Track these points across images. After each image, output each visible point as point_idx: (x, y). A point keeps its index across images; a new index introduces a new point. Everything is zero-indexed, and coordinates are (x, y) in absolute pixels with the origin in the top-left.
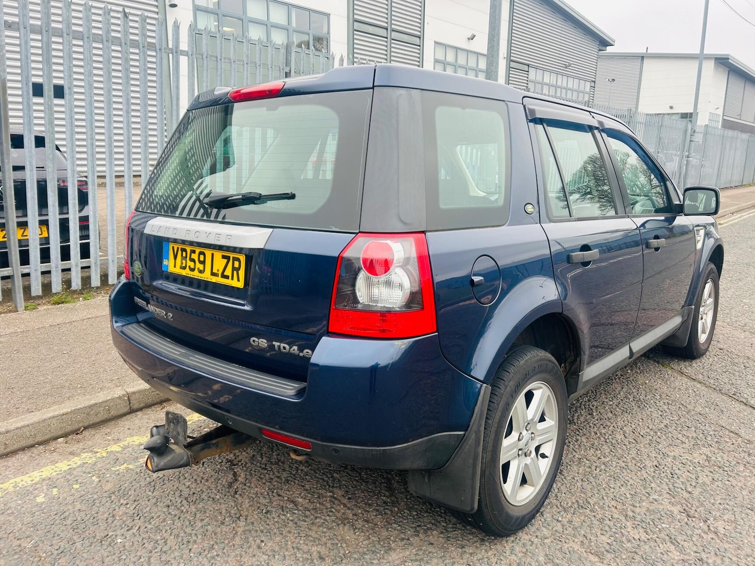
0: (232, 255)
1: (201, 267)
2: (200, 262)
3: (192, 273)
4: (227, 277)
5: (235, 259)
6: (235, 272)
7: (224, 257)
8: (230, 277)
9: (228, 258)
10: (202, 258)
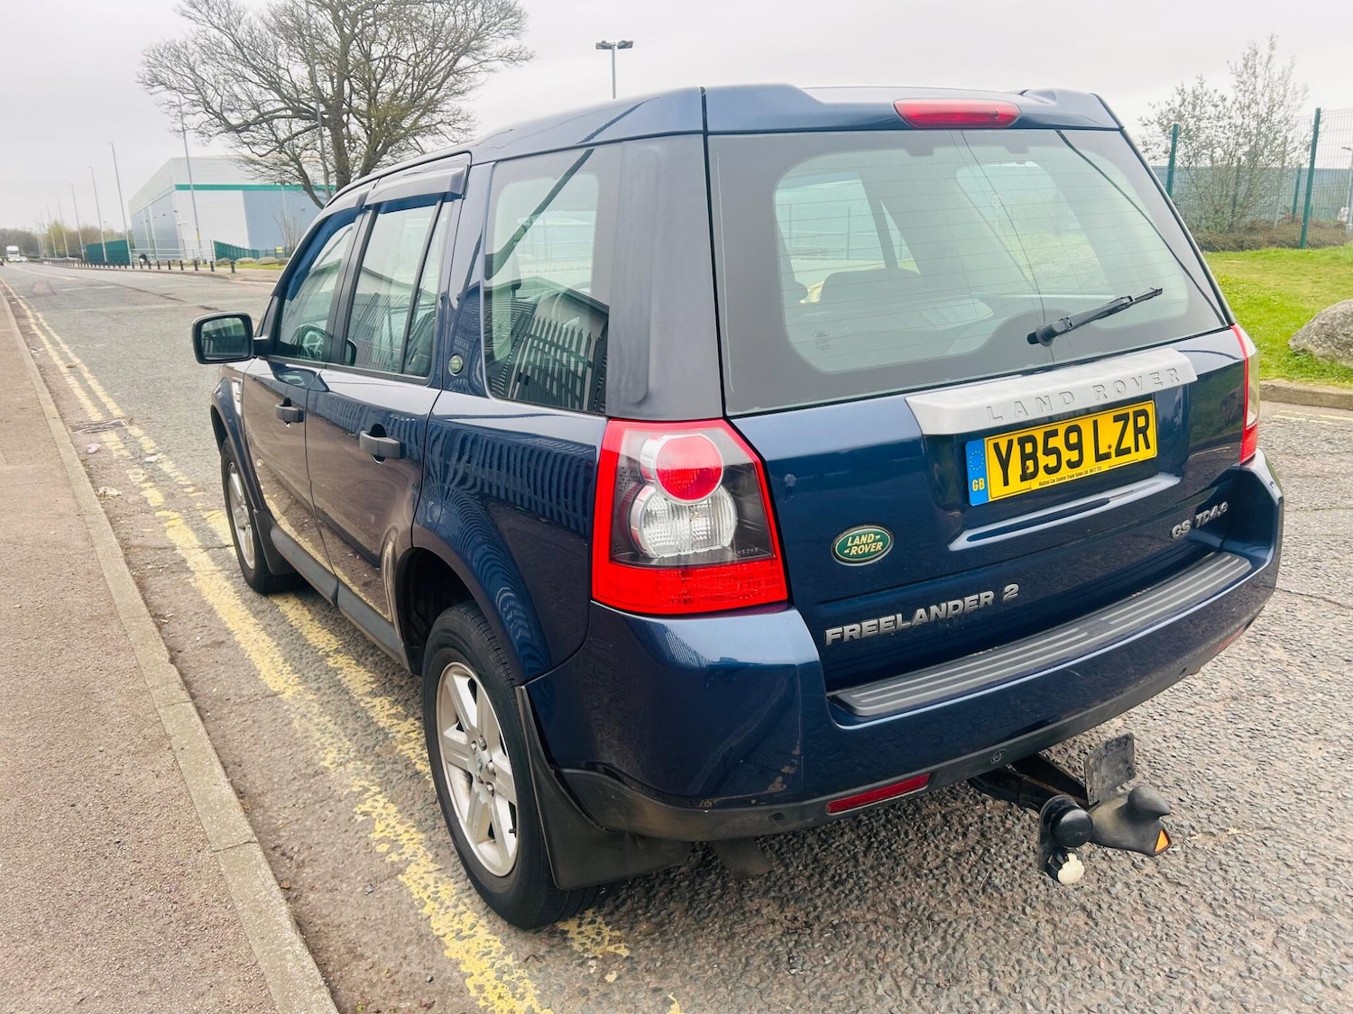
0: (1130, 410)
1: (1074, 456)
2: (1070, 447)
3: (1054, 476)
4: (1128, 451)
5: (1137, 414)
6: (1141, 436)
7: (1116, 419)
8: (1133, 449)
9: (1125, 418)
10: (1073, 438)
